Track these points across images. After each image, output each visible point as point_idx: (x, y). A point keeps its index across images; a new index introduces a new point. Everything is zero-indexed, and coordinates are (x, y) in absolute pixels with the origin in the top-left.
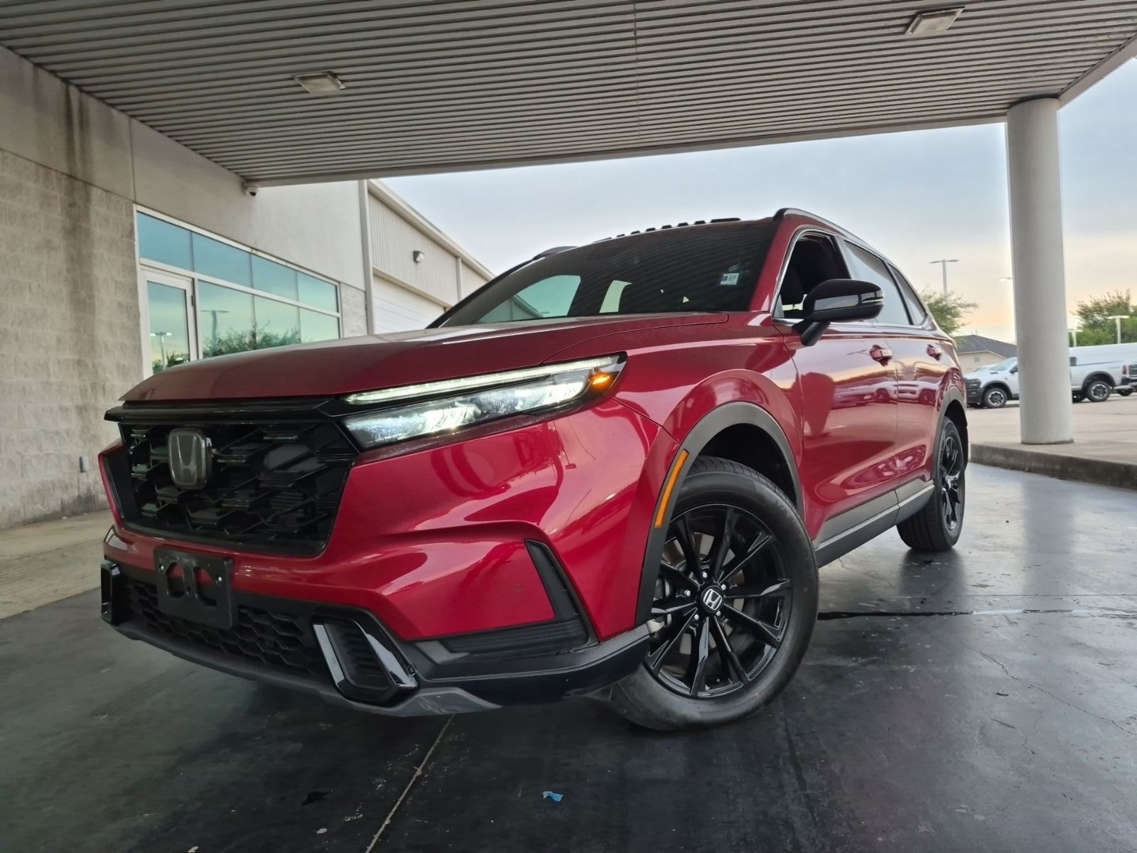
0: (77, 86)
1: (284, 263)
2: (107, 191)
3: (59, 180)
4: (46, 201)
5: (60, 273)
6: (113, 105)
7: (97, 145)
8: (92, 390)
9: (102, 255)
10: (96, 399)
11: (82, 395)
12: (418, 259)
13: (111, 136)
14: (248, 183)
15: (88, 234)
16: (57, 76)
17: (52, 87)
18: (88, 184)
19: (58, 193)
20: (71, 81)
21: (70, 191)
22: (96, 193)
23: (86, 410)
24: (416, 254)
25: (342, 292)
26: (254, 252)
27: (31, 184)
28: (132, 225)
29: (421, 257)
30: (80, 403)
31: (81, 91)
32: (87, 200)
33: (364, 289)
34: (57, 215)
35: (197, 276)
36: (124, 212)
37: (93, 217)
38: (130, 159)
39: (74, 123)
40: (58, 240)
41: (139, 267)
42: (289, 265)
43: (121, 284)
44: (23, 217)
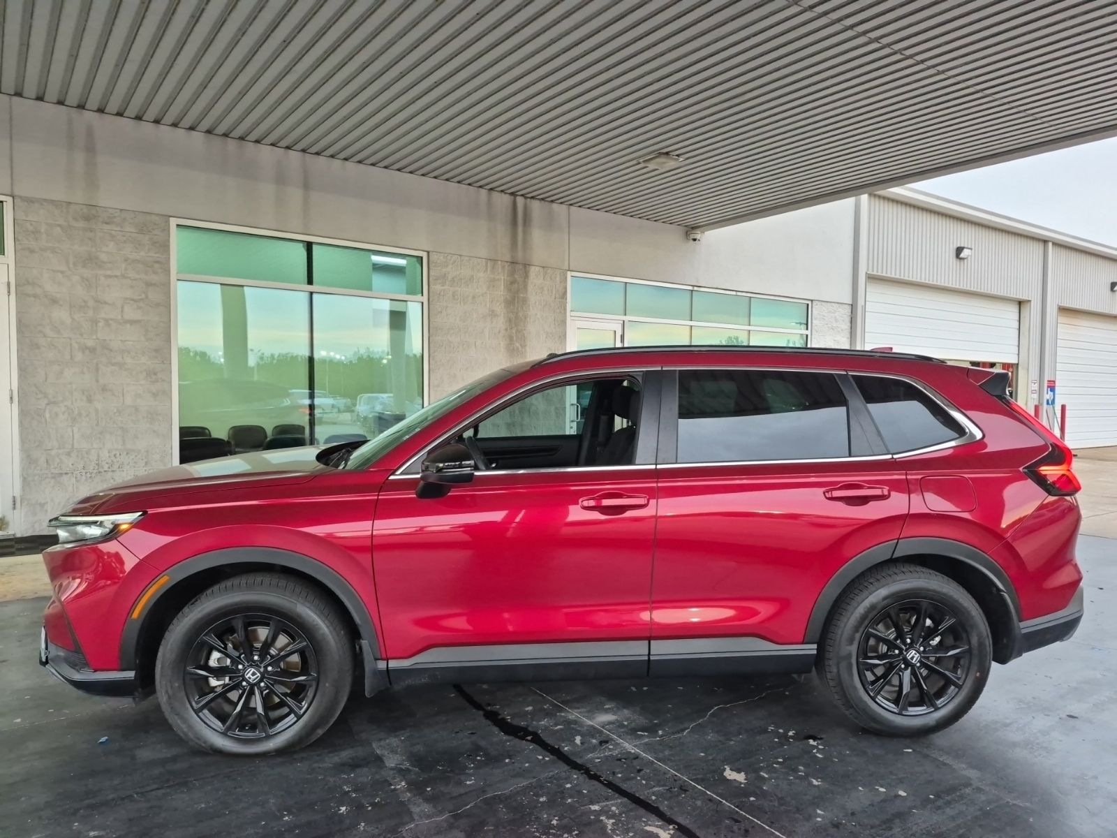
0: (522, 195)
1: (734, 293)
2: (543, 267)
3: (503, 267)
4: (492, 283)
5: (499, 332)
6: (552, 201)
7: (537, 235)
8: (520, 412)
9: (536, 314)
10: (522, 418)
11: (510, 415)
12: (962, 255)
13: (550, 224)
14: (691, 231)
15: (525, 300)
16: (506, 193)
17: (502, 201)
18: (526, 266)
19: (502, 277)
20: (517, 193)
21: (512, 273)
22: (533, 271)
23: (514, 426)
24: (959, 250)
25: (814, 309)
26: (696, 288)
27: (481, 274)
28: (566, 288)
29: (964, 254)
30: (509, 421)
31: (526, 198)
32: (526, 275)
33: (851, 303)
34: (501, 292)
35: (626, 318)
36: (558, 279)
37: (530, 288)
38: (567, 238)
39: (517, 222)
40: (500, 309)
41: (568, 319)
42: (739, 294)
43: (551, 333)
44: (474, 297)
